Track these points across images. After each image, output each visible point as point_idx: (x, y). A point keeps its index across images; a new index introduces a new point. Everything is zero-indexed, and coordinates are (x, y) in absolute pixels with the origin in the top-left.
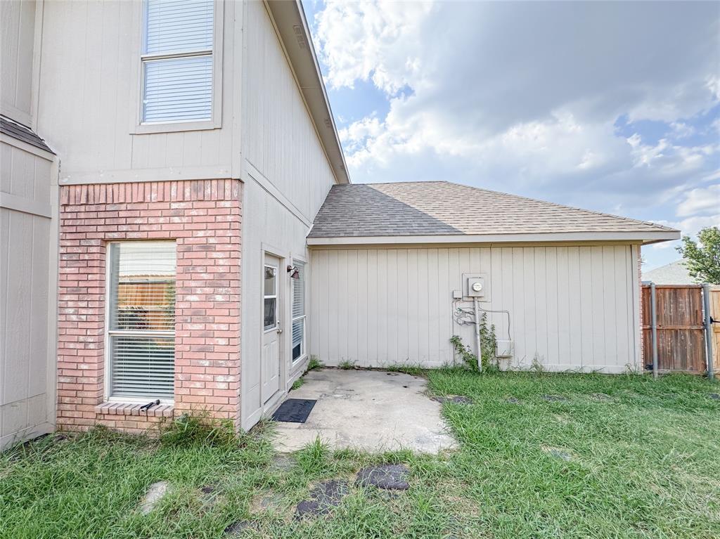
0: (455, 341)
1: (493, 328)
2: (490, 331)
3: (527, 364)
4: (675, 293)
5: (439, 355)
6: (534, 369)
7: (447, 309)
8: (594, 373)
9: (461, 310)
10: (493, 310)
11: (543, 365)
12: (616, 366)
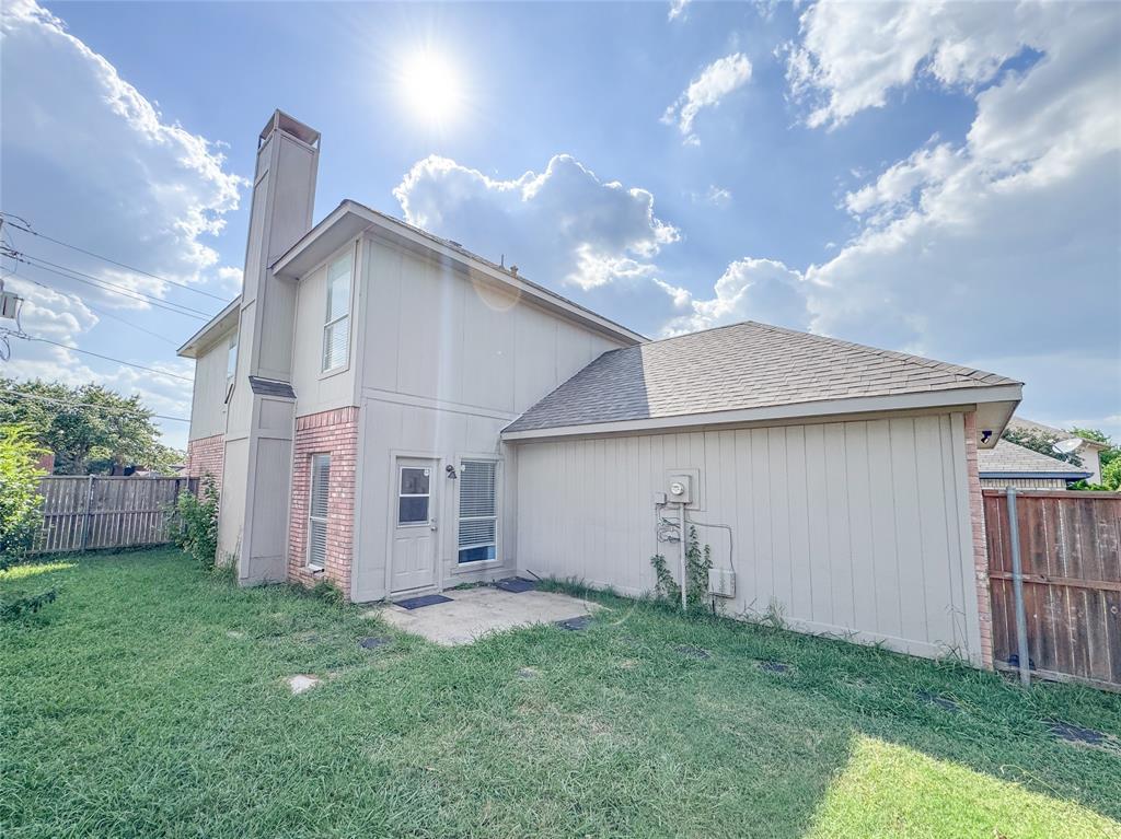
0: (659, 563)
1: (707, 549)
2: (703, 554)
3: (758, 612)
4: (1089, 511)
5: (639, 582)
6: (769, 623)
7: (650, 518)
8: (878, 646)
9: (665, 521)
10: (709, 523)
11: (784, 618)
12: (926, 643)
